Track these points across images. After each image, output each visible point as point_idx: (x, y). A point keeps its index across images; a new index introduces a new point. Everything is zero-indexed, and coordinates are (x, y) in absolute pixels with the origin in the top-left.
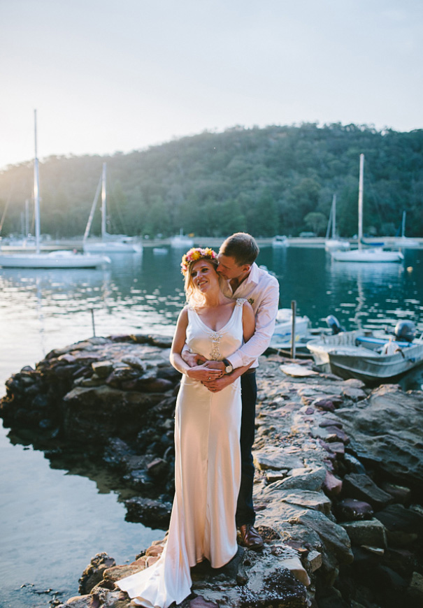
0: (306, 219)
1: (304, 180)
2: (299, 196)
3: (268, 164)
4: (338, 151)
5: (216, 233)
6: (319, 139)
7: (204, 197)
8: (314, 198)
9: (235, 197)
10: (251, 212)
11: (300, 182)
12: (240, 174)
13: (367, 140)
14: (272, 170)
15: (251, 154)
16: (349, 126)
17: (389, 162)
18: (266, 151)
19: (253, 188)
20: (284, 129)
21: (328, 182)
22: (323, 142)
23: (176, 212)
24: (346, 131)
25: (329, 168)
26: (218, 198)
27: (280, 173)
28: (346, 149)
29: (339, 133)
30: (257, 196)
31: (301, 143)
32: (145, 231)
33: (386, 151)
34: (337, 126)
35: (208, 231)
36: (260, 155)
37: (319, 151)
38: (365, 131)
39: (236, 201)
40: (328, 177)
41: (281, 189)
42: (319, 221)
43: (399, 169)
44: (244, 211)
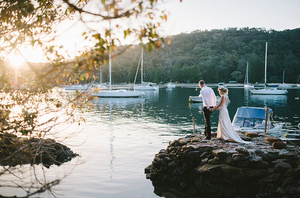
0: (232, 74)
1: (230, 56)
2: (228, 64)
3: (213, 48)
4: (247, 41)
5: (188, 81)
6: (237, 36)
7: (182, 64)
8: (236, 64)
9: (197, 64)
10: (205, 71)
11: (228, 56)
12: (199, 53)
13: (262, 36)
14: (214, 51)
15: (204, 44)
16: (252, 29)
17: (273, 46)
18: (211, 42)
19: (206, 60)
20: (220, 31)
21: (242, 56)
22: (239, 37)
23: (169, 71)
24: (251, 31)
25: (243, 50)
26: (189, 65)
27: (219, 53)
28: (251, 41)
29: (247, 33)
30: (208, 63)
31: (228, 38)
32: (154, 80)
33: (271, 41)
34: (246, 29)
35: (184, 80)
36: (209, 44)
37: (237, 42)
38: (261, 31)
39: (198, 66)
40: (242, 54)
41: (219, 60)
42: (238, 75)
43: (278, 49)
44: (201, 70)
